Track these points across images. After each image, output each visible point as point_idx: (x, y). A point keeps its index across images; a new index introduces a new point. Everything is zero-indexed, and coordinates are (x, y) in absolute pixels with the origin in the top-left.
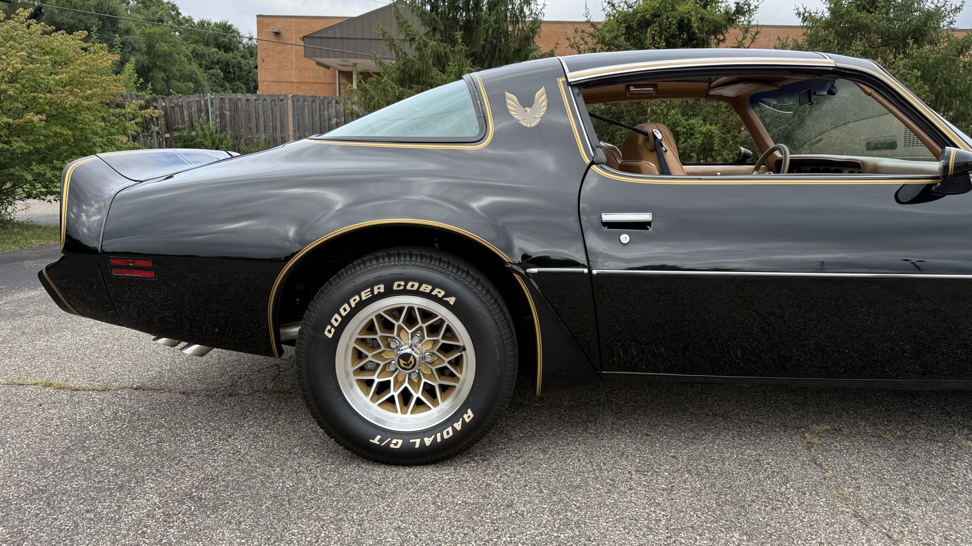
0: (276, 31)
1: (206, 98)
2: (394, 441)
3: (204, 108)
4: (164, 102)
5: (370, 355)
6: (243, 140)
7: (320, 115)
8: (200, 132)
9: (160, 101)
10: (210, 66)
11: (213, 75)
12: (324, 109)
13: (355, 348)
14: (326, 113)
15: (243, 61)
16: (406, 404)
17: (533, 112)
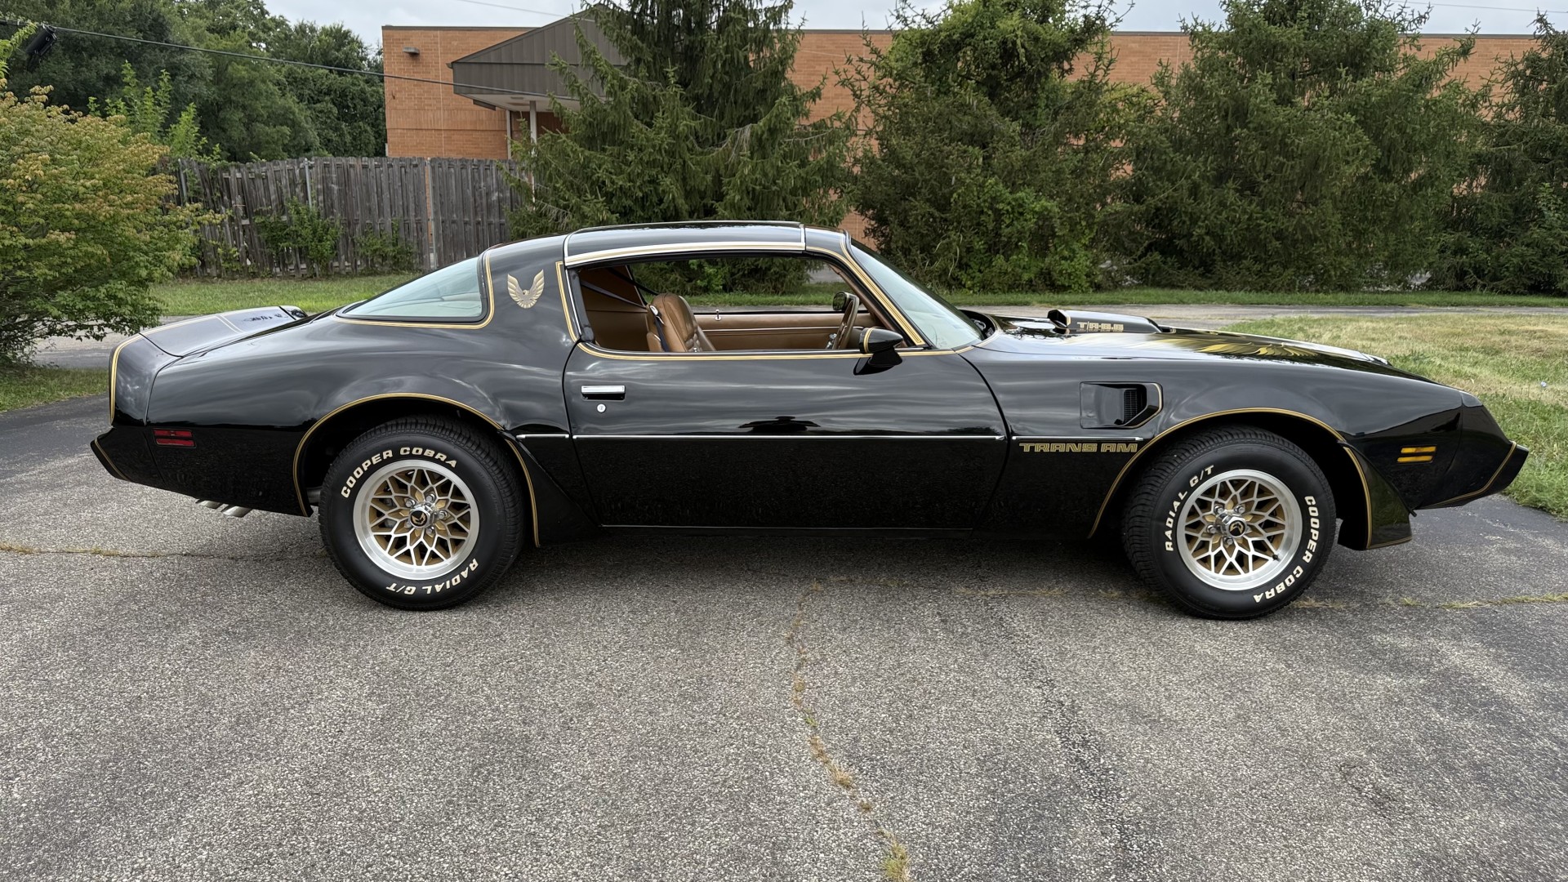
0: (412, 51)
1: (302, 165)
2: (408, 588)
3: (299, 180)
4: (239, 171)
5: (386, 513)
6: (359, 226)
7: (474, 187)
8: (295, 217)
9: (233, 170)
10: (315, 98)
11: (321, 112)
12: (480, 178)
13: (371, 507)
14: (482, 184)
15: (368, 89)
16: (423, 557)
17: (531, 294)
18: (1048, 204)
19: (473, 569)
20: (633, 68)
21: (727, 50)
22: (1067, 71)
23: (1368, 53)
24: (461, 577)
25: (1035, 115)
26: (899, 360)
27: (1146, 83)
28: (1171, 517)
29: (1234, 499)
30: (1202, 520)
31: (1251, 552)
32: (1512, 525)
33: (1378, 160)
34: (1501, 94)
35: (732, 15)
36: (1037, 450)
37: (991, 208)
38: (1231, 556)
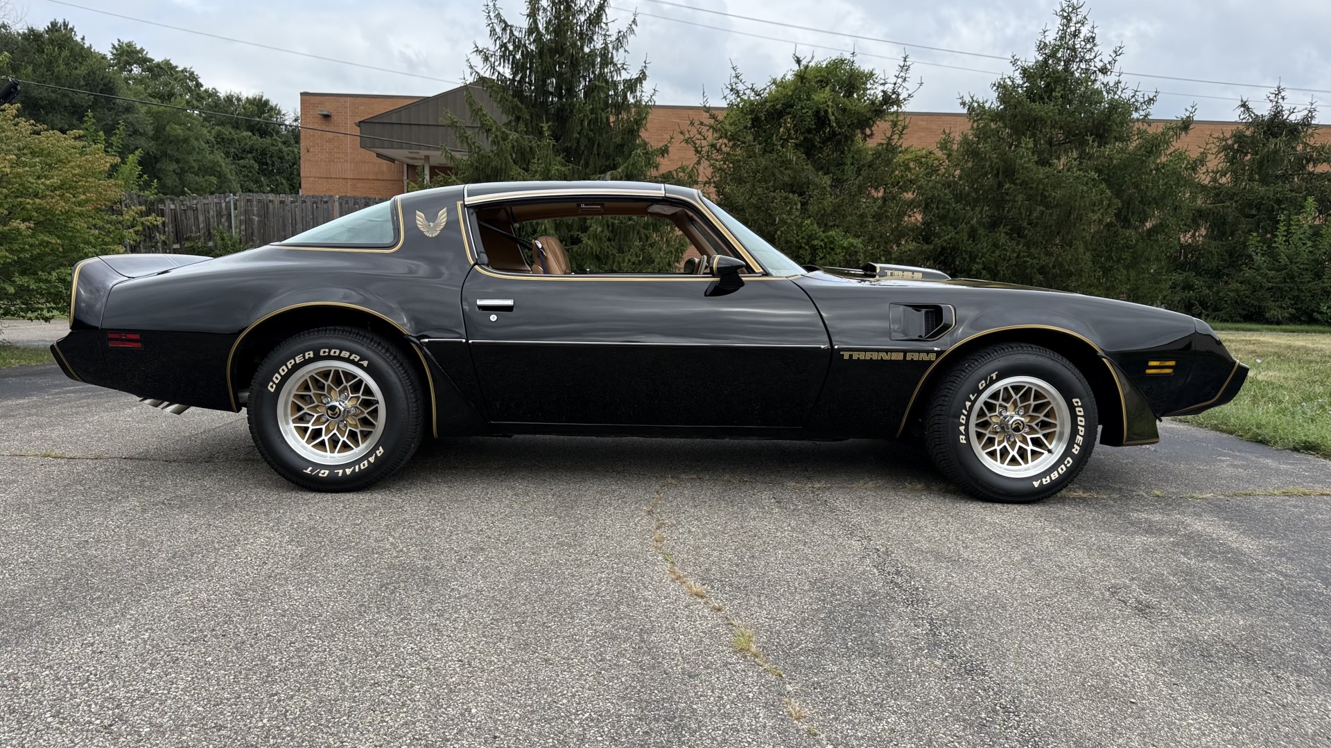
0: (325, 113)
1: (227, 200)
2: (323, 471)
3: (225, 212)
4: (174, 204)
5: (305, 408)
8: (219, 242)
9: (168, 202)
10: (240, 156)
11: (244, 167)
13: (293, 402)
15: (284, 149)
16: (335, 447)
17: (435, 226)
18: (854, 241)
19: (379, 455)
20: (513, 124)
21: (592, 111)
22: (869, 136)
23: (1109, 126)
24: (369, 462)
25: (843, 171)
26: (742, 284)
27: (933, 147)
28: (964, 415)
29: (1015, 403)
30: (989, 420)
31: (1030, 447)
32: (1238, 451)
33: (1120, 210)
34: (1215, 162)
35: (597, 83)
36: (855, 357)
37: (807, 244)
38: (1013, 450)
